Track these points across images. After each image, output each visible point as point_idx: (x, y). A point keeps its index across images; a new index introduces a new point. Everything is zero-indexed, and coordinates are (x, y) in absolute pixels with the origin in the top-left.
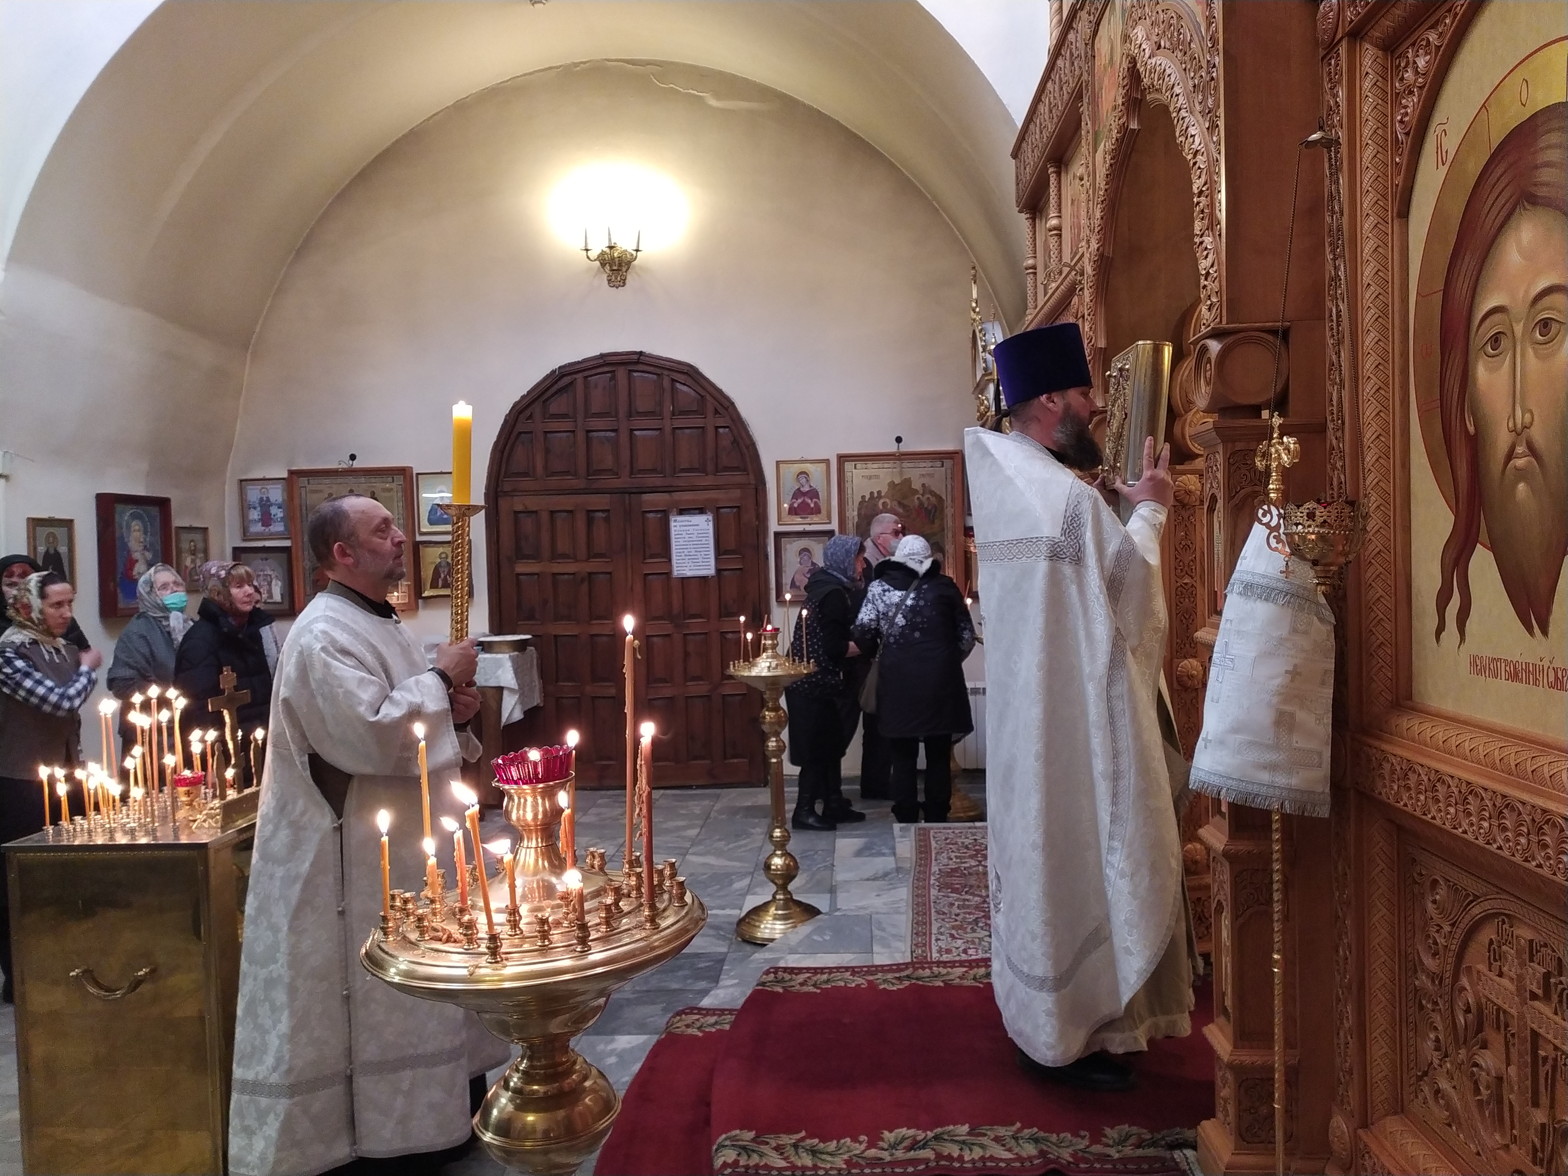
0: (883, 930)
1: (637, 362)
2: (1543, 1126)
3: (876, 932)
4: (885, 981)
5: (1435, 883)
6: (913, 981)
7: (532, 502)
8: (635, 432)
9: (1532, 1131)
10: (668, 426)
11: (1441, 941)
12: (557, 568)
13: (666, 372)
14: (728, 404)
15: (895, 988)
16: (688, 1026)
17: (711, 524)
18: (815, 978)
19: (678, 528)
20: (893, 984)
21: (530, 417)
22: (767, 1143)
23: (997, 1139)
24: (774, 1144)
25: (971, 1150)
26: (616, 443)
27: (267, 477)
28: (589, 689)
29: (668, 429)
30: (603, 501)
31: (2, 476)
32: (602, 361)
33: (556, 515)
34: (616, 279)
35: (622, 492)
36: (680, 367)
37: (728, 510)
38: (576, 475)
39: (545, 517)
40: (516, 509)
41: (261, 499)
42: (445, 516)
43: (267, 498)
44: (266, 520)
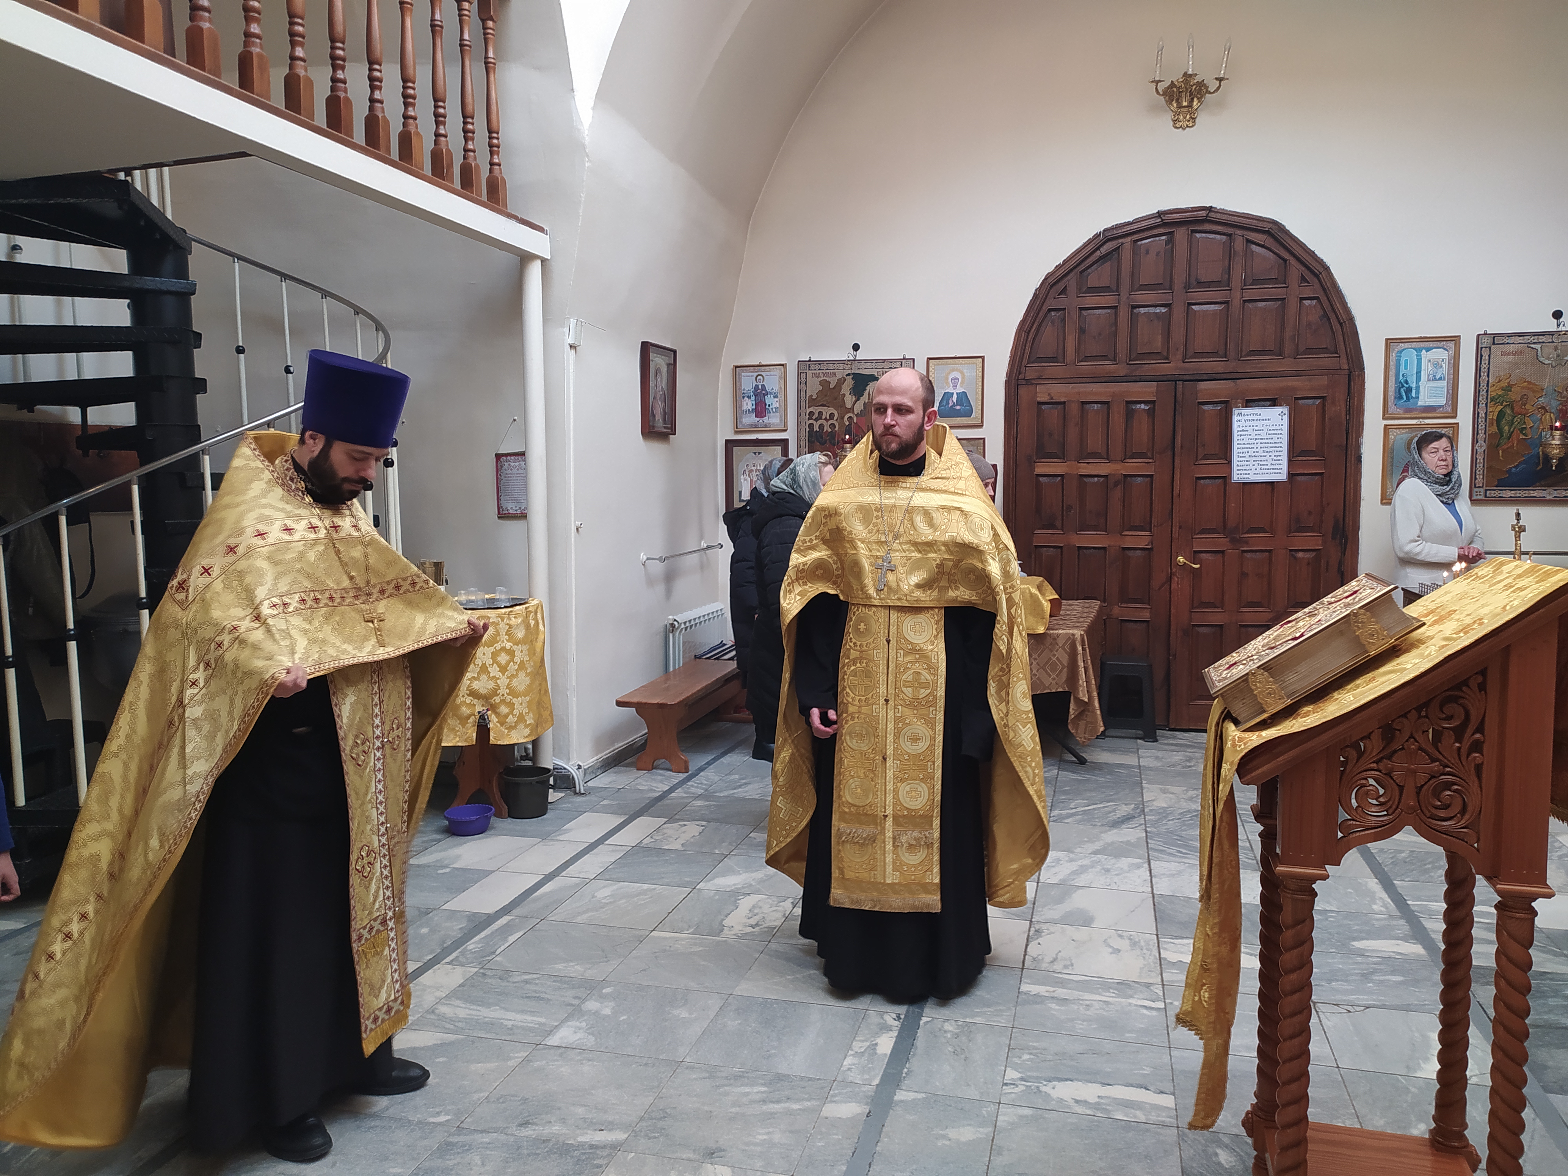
1: (1204, 221)
7: (1060, 391)
8: (1193, 307)
10: (1237, 298)
12: (1086, 469)
13: (1241, 232)
14: (1318, 269)
17: (1286, 418)
19: (1243, 423)
21: (1064, 291)
26: (1167, 321)
27: (763, 363)
28: (1117, 611)
29: (1236, 302)
30: (1147, 390)
31: (571, 347)
32: (1159, 220)
33: (1088, 406)
34: (1185, 118)
35: (1174, 380)
36: (1261, 224)
37: (1310, 401)
38: (1115, 360)
39: (1074, 409)
40: (1038, 399)
41: (757, 386)
42: (958, 407)
43: (763, 386)
44: (761, 410)
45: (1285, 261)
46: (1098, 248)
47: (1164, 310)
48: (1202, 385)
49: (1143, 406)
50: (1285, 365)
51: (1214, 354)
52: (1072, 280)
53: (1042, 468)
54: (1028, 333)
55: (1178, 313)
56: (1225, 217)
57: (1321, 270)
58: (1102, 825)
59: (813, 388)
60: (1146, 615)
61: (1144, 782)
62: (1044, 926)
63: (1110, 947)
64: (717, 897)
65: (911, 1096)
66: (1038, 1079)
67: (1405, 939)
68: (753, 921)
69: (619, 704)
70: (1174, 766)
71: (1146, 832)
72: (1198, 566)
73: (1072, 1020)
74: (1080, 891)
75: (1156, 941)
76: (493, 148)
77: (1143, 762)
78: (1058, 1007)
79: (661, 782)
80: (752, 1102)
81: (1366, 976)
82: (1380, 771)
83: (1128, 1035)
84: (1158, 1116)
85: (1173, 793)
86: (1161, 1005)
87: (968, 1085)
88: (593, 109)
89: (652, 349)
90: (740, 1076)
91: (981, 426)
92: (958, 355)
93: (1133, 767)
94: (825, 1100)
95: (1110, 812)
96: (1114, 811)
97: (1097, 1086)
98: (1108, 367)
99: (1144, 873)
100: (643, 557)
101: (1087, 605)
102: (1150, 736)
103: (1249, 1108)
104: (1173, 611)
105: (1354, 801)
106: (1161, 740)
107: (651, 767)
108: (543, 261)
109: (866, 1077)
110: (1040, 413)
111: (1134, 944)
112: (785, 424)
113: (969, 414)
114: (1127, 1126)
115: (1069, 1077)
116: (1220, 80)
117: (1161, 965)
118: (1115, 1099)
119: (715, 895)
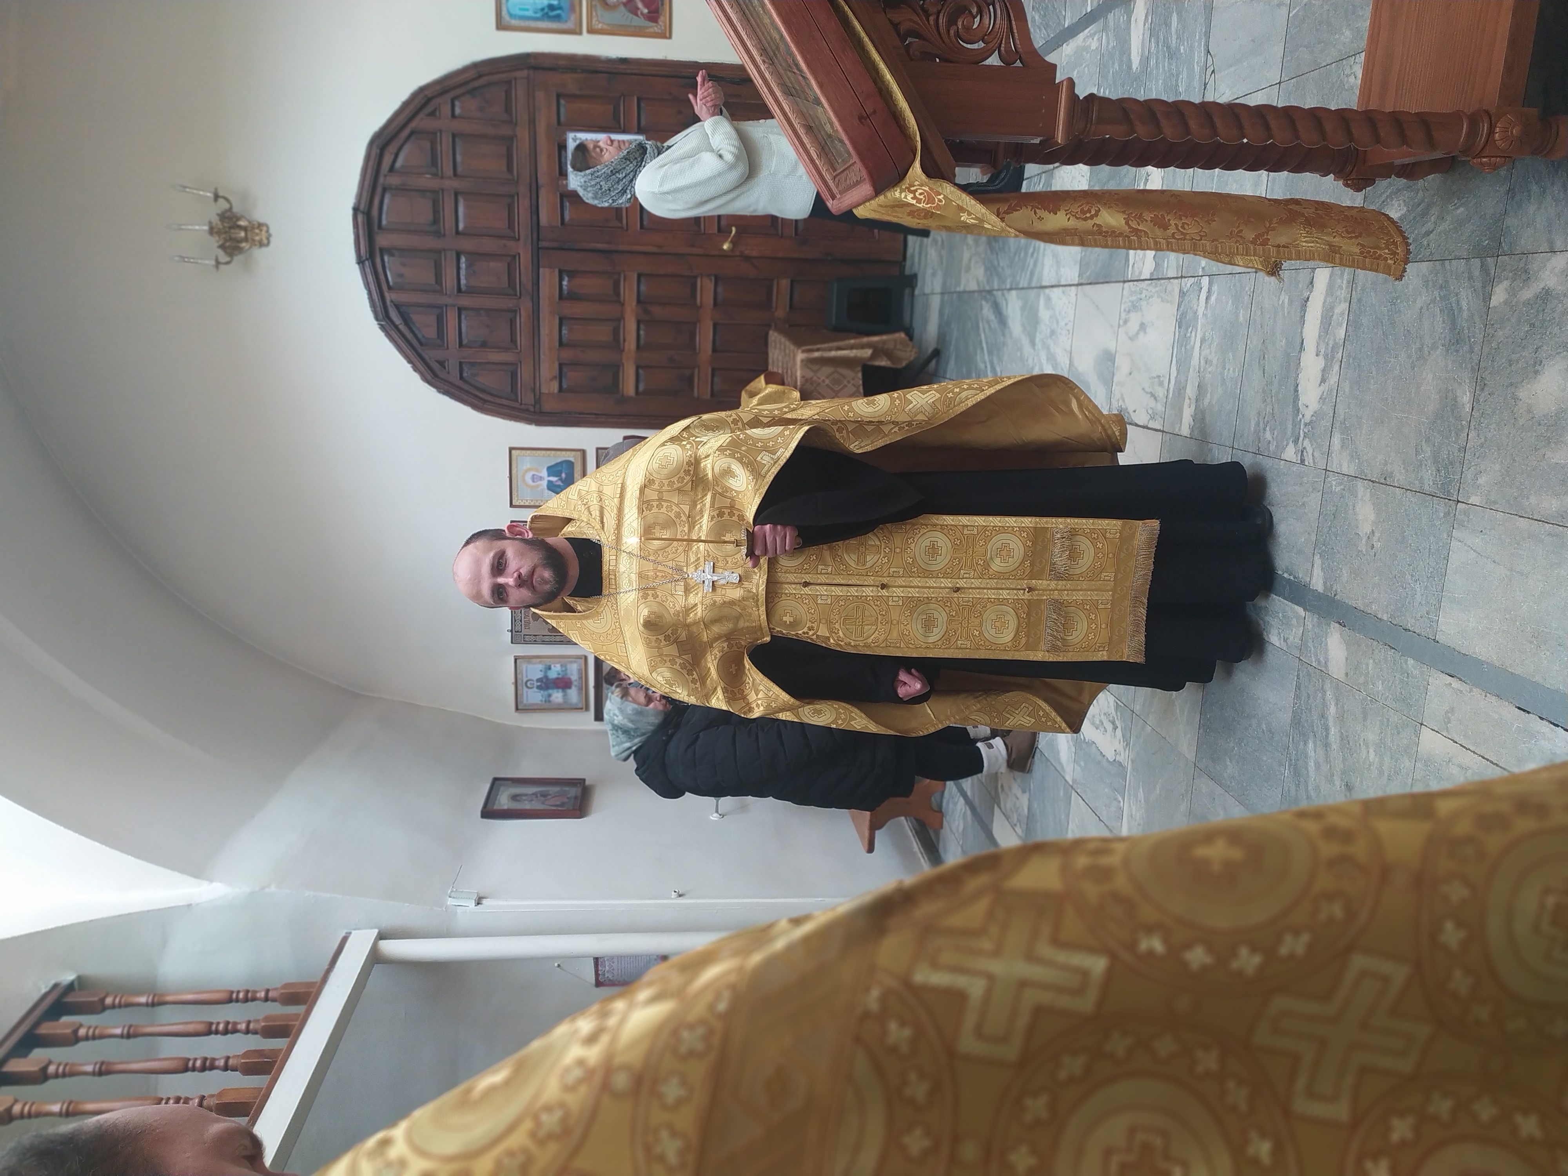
7: (548, 369)
10: (452, 183)
12: (631, 343)
13: (381, 180)
21: (441, 363)
26: (475, 256)
27: (513, 680)
28: (780, 313)
29: (456, 184)
30: (548, 279)
31: (478, 903)
32: (367, 263)
33: (564, 340)
34: (257, 234)
35: (537, 251)
36: (373, 156)
37: (562, 110)
38: (515, 311)
39: (567, 354)
40: (556, 391)
41: (538, 687)
42: (563, 475)
43: (538, 680)
44: (563, 683)
45: (412, 133)
46: (396, 327)
47: (463, 259)
48: (544, 220)
49: (565, 283)
50: (523, 134)
51: (510, 208)
52: (431, 355)
53: (629, 387)
54: (485, 401)
55: (467, 244)
56: (365, 194)
57: (422, 96)
58: (1004, 335)
60: (785, 283)
61: (958, 289)
62: (1115, 405)
63: (1137, 333)
64: (1082, 764)
65: (1318, 573)
66: (1296, 424)
67: (1129, 13)
68: (1109, 727)
69: (871, 849)
70: (941, 258)
71: (1011, 289)
72: (734, 229)
73: (1223, 380)
74: (1076, 363)
75: (1131, 283)
76: (249, 997)
77: (938, 289)
78: (1209, 395)
79: (956, 804)
80: (1327, 759)
81: (1172, 54)
82: (939, 12)
83: (1241, 319)
84: (1341, 287)
85: (970, 260)
86: (1205, 281)
87: (1303, 504)
88: (211, 881)
89: (489, 807)
90: (1295, 769)
91: (583, 452)
92: (508, 475)
93: (942, 301)
94: (1324, 673)
95: (990, 327)
96: (988, 322)
97: (1304, 356)
98: (523, 319)
99: (1055, 293)
100: (714, 817)
101: (773, 344)
102: (911, 281)
103: (1341, 183)
104: (781, 255)
105: (975, 46)
106: (915, 269)
107: (939, 812)
108: (381, 936)
109: (1294, 621)
110: (570, 390)
111: (1134, 307)
112: (578, 657)
113: (570, 464)
114: (1353, 323)
115: (1292, 388)
116: (217, 197)
117: (1159, 279)
118: (1320, 336)
119: (1080, 766)
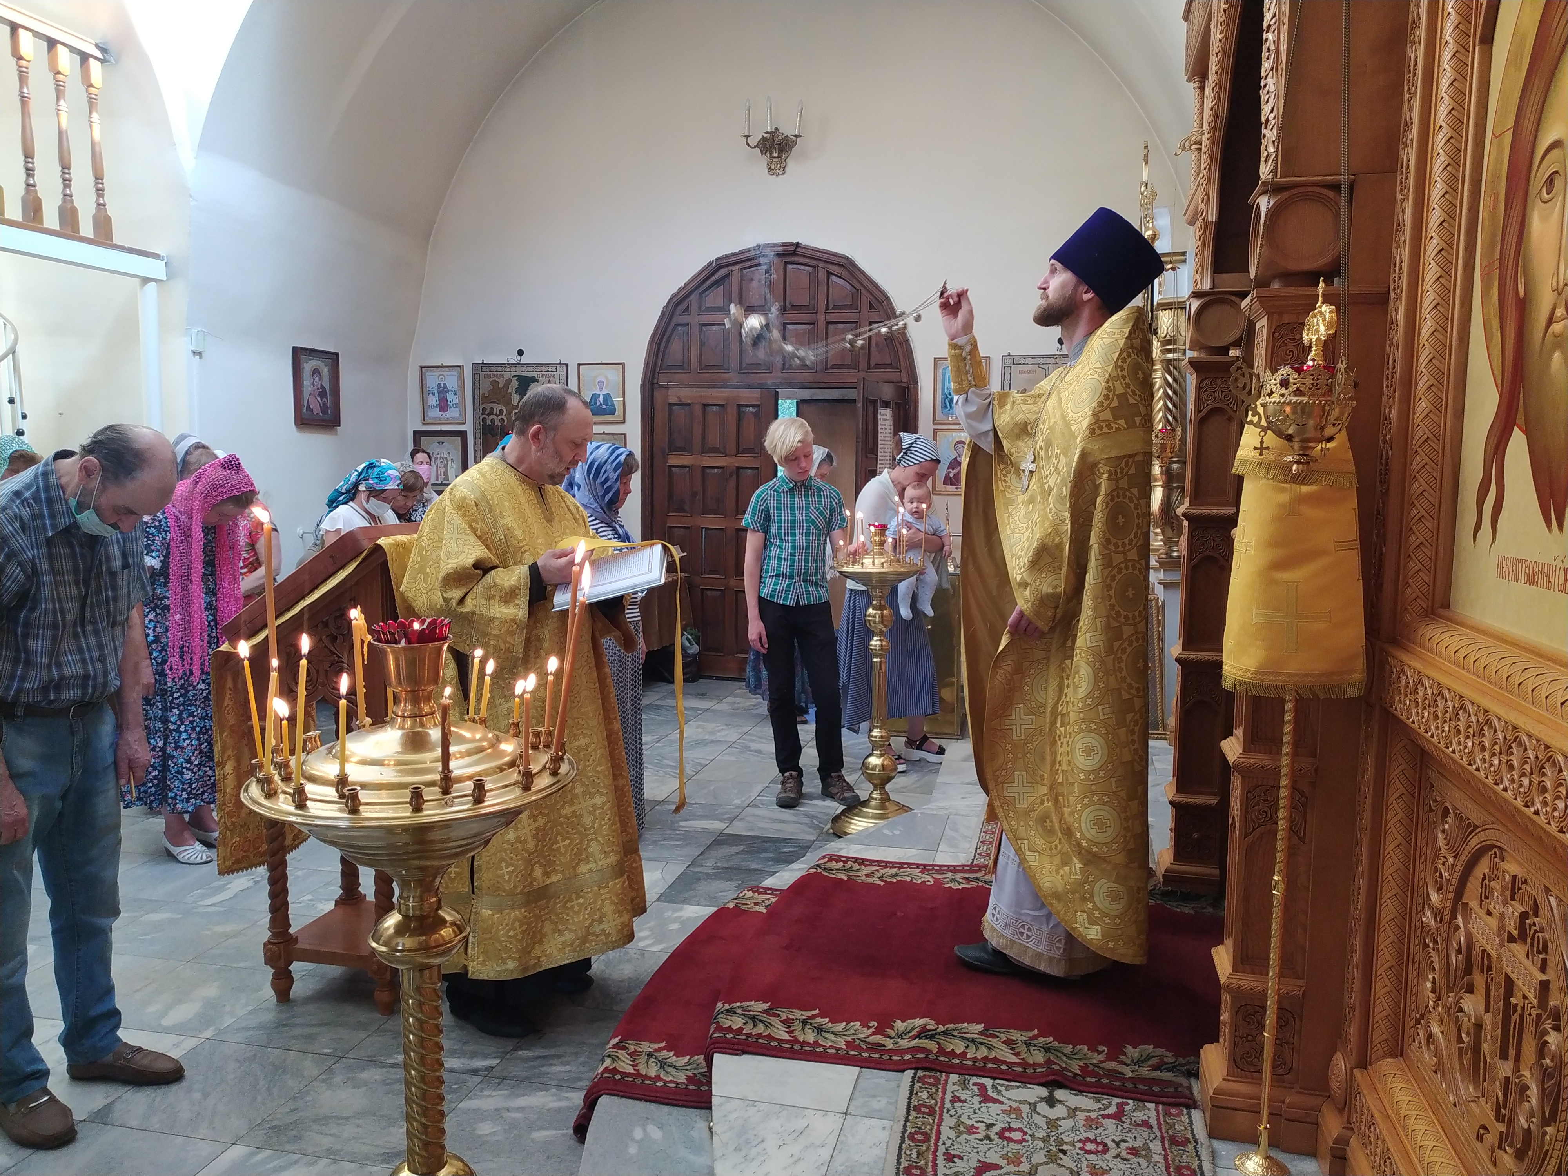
0: (957, 831)
1: (794, 254)
2: (1507, 1079)
3: (948, 832)
4: (953, 880)
5: (1446, 813)
6: (981, 884)
8: (789, 326)
9: (1498, 1083)
10: (821, 319)
11: (1446, 874)
12: (707, 461)
13: (821, 265)
14: (883, 298)
15: (960, 887)
16: (756, 904)
18: (882, 871)
20: (959, 883)
21: (687, 310)
22: (779, 1016)
23: (1007, 1042)
24: (784, 1017)
25: (977, 1049)
27: (443, 364)
29: (821, 323)
30: (753, 396)
31: (195, 353)
32: (760, 252)
33: (708, 408)
34: (777, 166)
35: (774, 388)
36: (836, 259)
38: (729, 369)
39: (698, 410)
40: (670, 401)
41: (439, 385)
42: (604, 407)
43: (445, 384)
44: (443, 405)
45: (857, 290)
46: (713, 274)
49: (751, 409)
51: (805, 366)
52: (694, 299)
53: (673, 460)
54: (659, 344)
56: (809, 251)
59: (486, 387)
76: (101, 192)
89: (306, 353)
91: (623, 423)
98: (723, 375)
100: (299, 531)
108: (159, 282)
110: (670, 413)
112: (464, 418)
113: (613, 412)
116: (796, 136)
